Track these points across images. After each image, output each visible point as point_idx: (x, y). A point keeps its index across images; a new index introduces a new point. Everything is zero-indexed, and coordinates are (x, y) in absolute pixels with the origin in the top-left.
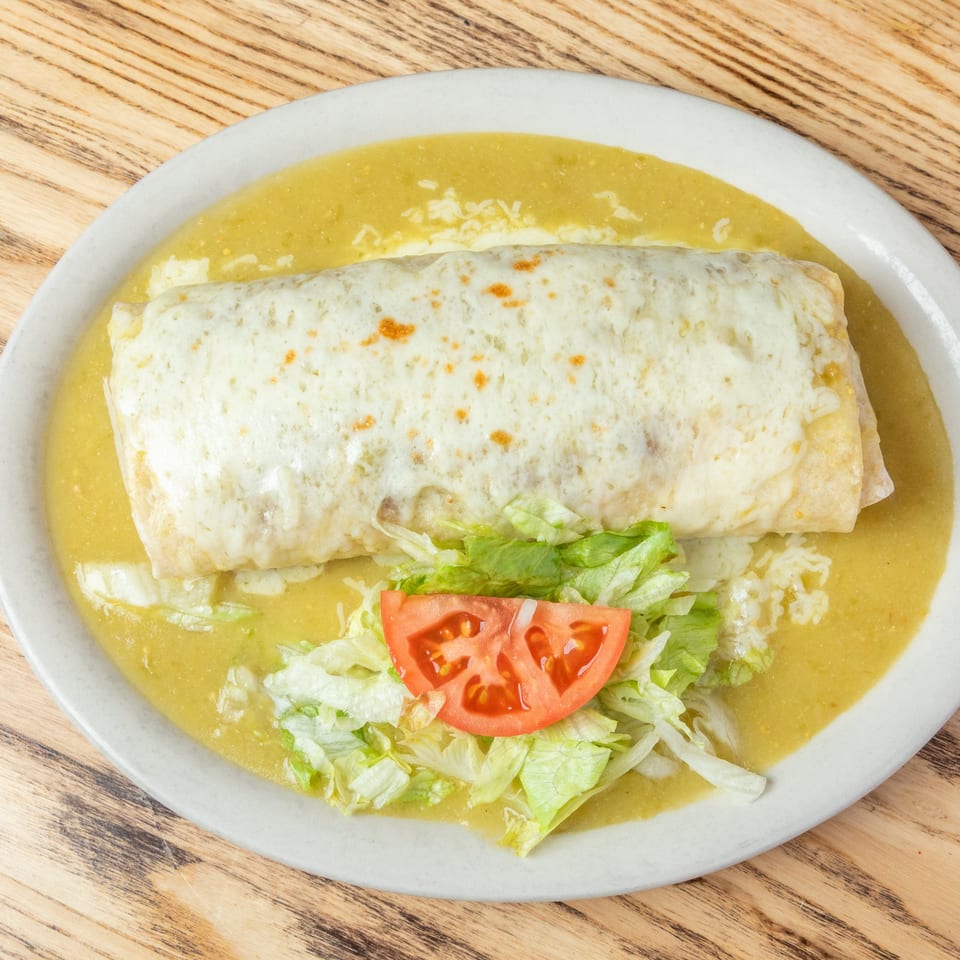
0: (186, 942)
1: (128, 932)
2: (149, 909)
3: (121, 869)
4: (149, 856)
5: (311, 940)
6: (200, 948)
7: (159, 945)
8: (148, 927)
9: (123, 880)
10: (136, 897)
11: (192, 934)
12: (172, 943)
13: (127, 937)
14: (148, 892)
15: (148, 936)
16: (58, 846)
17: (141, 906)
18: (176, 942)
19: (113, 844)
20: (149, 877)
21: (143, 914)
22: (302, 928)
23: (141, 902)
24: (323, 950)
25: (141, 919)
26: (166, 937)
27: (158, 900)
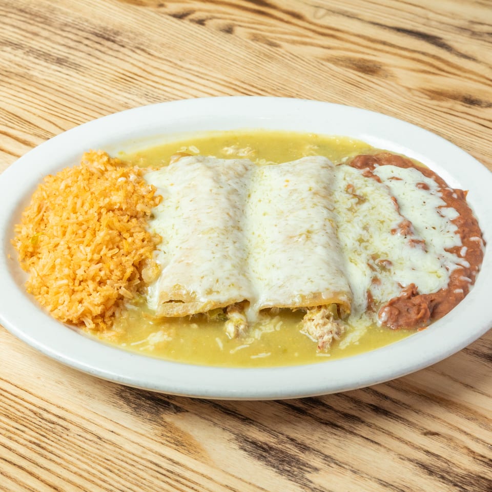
0: (178, 441)
1: (149, 436)
2: (161, 428)
3: (148, 412)
4: (162, 408)
5: (241, 445)
6: (185, 444)
7: (164, 442)
8: (160, 435)
9: (149, 416)
10: (155, 423)
11: (181, 439)
12: (171, 441)
13: (148, 437)
14: (161, 421)
15: (159, 438)
16: (118, 402)
17: (157, 427)
18: (173, 441)
19: (145, 402)
20: (162, 416)
21: (158, 430)
22: (236, 440)
23: (157, 425)
24: (247, 449)
25: (156, 431)
26: (168, 439)
27: (166, 424)
